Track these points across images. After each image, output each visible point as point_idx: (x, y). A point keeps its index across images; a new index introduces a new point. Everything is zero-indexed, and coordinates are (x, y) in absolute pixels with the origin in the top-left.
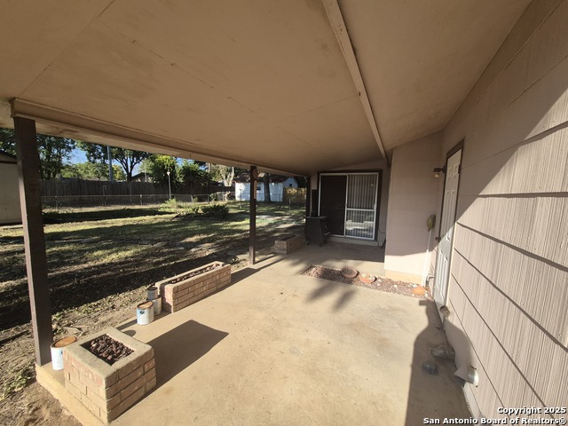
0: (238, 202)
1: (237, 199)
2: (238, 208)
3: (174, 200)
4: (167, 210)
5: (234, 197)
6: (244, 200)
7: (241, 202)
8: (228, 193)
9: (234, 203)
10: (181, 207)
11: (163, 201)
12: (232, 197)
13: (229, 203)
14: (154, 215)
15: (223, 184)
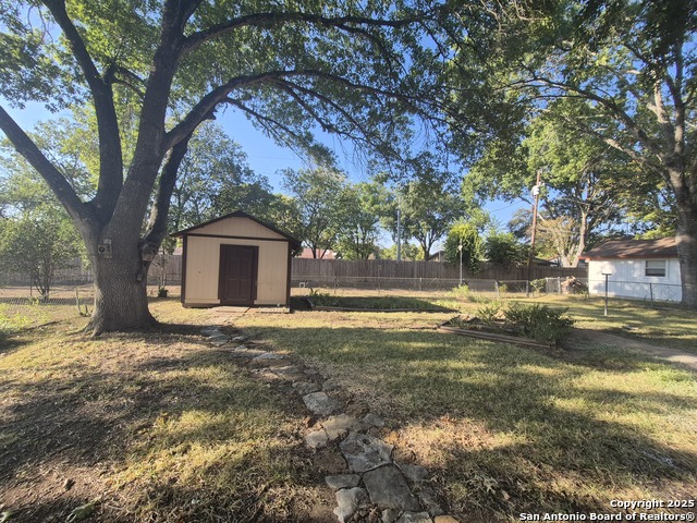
0: (596, 299)
1: (593, 292)
2: (598, 314)
3: (466, 287)
4: (446, 304)
5: (586, 289)
6: (611, 294)
7: (607, 299)
8: (568, 280)
9: (587, 300)
10: (472, 300)
11: (449, 287)
12: (580, 288)
13: (573, 300)
14: (420, 311)
15: (559, 264)
